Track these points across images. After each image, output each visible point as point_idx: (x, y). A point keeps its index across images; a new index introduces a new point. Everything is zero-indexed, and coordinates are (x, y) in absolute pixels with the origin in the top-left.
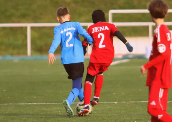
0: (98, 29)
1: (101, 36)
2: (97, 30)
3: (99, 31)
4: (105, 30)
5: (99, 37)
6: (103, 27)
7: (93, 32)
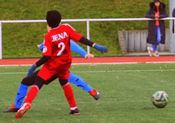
0: (57, 37)
1: (61, 46)
2: (57, 39)
3: (58, 39)
4: (64, 37)
5: (59, 46)
6: (62, 34)
7: (53, 41)
